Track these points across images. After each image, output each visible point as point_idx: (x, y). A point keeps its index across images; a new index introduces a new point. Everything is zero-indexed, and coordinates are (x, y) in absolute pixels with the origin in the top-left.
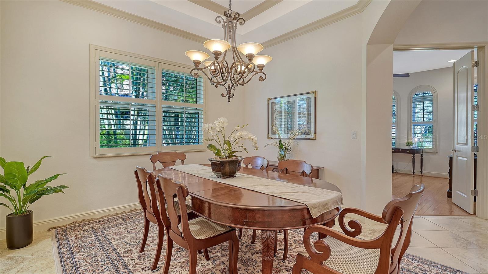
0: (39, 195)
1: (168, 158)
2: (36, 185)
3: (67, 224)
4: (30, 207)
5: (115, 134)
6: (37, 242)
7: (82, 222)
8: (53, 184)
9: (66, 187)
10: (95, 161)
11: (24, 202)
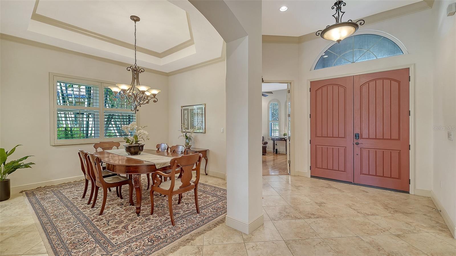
0: (15, 169)
1: (107, 146)
2: (12, 163)
3: (34, 189)
4: (8, 177)
5: (71, 131)
6: (13, 198)
7: (44, 187)
8: (25, 162)
9: (34, 164)
10: (54, 148)
11: (4, 173)
